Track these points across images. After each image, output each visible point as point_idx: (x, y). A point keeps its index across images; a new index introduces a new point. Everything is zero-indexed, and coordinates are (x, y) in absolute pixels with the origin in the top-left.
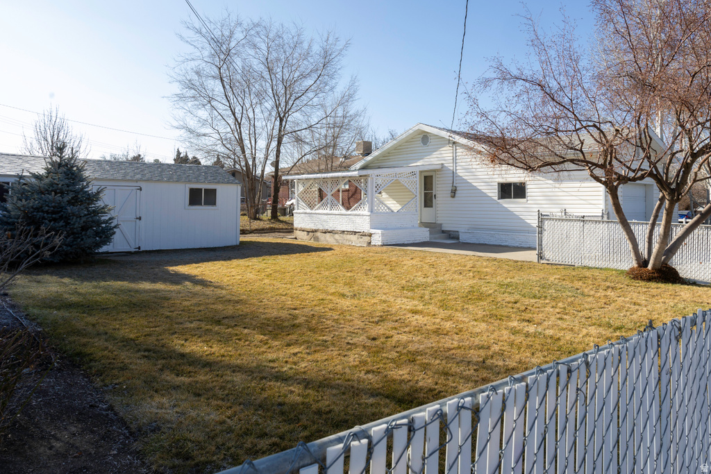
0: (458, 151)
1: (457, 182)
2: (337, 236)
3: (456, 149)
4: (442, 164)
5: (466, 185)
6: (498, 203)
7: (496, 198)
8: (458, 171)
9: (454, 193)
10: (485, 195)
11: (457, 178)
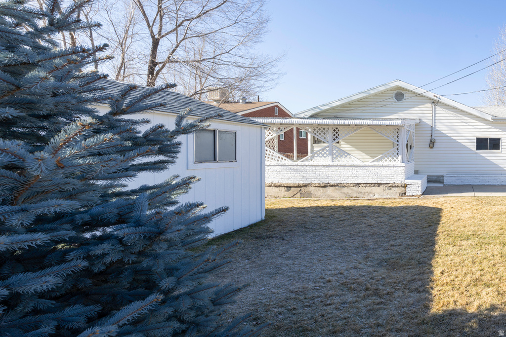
0: (437, 109)
1: (436, 135)
2: (345, 190)
3: (435, 108)
4: (420, 119)
5: (445, 138)
6: (476, 153)
7: (475, 149)
8: (437, 127)
9: (432, 144)
10: (465, 147)
11: (436, 132)
